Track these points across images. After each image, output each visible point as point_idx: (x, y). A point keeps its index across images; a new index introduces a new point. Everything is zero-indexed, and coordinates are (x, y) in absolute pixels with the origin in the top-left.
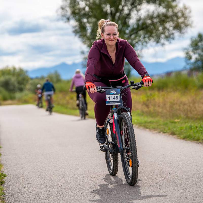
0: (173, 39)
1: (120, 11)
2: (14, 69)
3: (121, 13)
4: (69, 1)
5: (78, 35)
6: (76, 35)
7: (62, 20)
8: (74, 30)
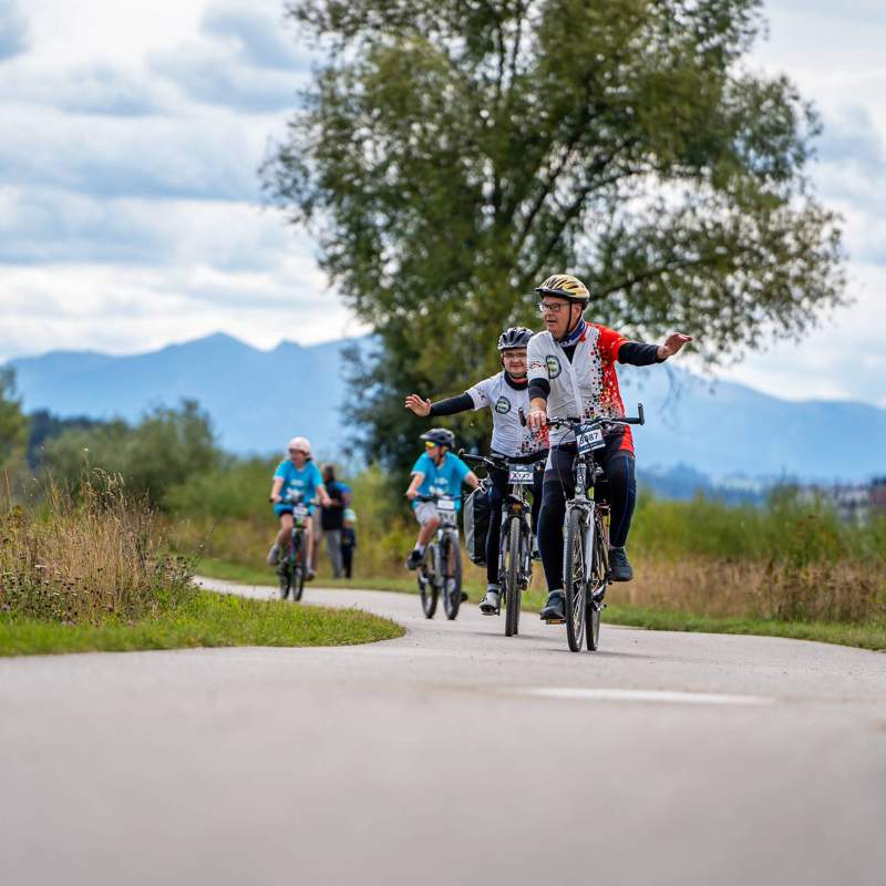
0: (752, 344)
1: (536, 193)
3: (539, 204)
4: (318, 128)
5: (339, 281)
6: (332, 283)
7: (282, 206)
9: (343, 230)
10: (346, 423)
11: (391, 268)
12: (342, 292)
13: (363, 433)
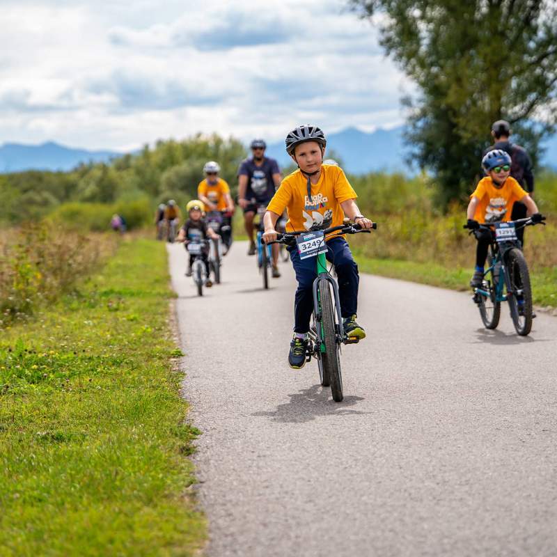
2: (218, 142)
5: (393, 53)
7: (353, 10)
8: (383, 38)
9: (394, 21)
10: (406, 144)
11: (425, 42)
12: (395, 60)
13: (417, 150)
